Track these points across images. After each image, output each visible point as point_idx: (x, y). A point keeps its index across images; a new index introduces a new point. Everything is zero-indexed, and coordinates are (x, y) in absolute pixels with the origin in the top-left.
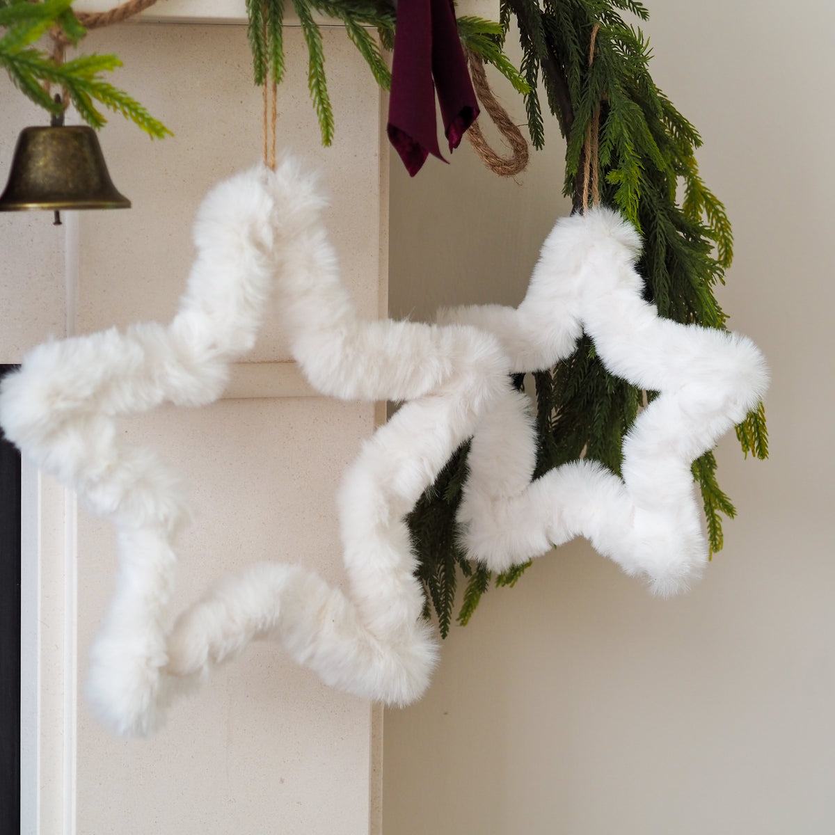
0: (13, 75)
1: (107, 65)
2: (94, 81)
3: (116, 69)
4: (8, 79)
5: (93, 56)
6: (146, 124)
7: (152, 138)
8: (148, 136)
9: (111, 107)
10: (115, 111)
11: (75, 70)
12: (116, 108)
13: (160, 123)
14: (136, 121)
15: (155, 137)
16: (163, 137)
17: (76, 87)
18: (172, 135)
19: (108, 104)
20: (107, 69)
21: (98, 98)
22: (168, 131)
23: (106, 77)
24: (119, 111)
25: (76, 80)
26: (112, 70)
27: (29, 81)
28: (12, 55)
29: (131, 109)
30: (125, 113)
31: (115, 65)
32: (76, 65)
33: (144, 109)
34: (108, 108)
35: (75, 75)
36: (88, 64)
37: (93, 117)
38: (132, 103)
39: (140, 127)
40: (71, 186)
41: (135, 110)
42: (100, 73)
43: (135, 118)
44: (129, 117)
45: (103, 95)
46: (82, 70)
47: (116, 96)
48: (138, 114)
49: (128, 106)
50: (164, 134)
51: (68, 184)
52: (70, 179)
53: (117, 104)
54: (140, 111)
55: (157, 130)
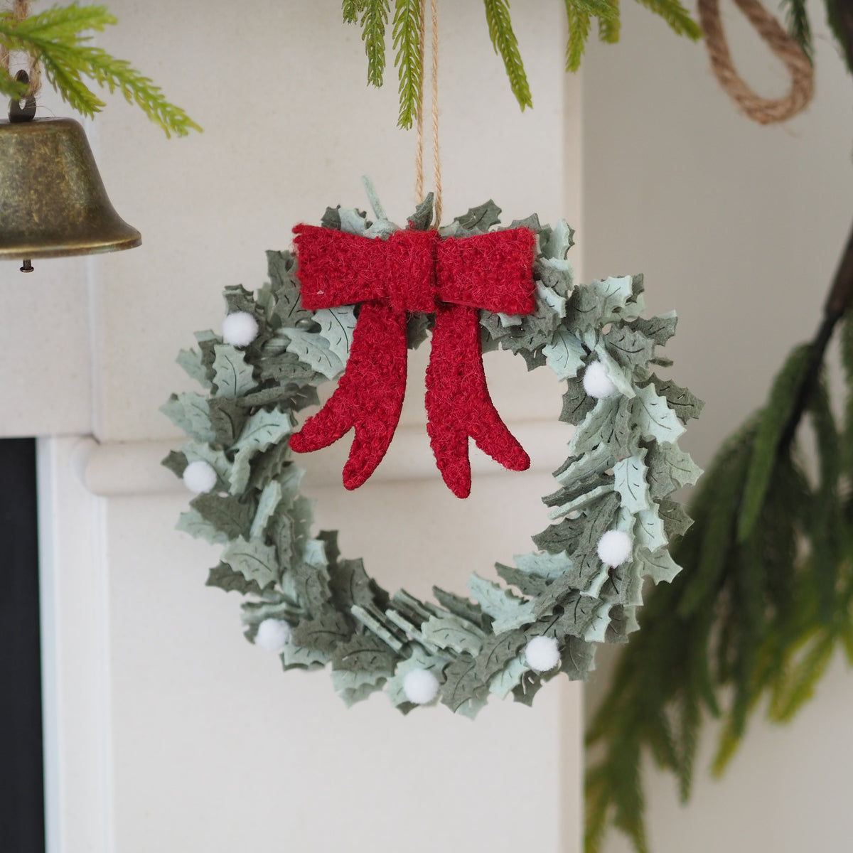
1: (92, 21)
2: (76, 45)
3: (107, 27)
5: (72, 7)
6: (159, 111)
7: (169, 136)
8: (163, 133)
9: (105, 83)
10: (112, 91)
11: (45, 28)
12: (112, 83)
13: (180, 111)
14: (145, 107)
15: (174, 134)
16: (187, 134)
17: (51, 53)
18: (201, 130)
19: (101, 80)
20: (92, 26)
21: (87, 72)
22: (193, 125)
23: (93, 39)
24: (118, 90)
25: (49, 43)
29: (137, 89)
30: (127, 94)
31: (105, 22)
32: (45, 22)
33: (156, 89)
34: (102, 86)
35: (45, 36)
36: (64, 20)
37: (81, 98)
38: (138, 79)
39: (149, 115)
40: (36, 219)
41: (144, 90)
42: (84, 34)
43: (143, 102)
44: (133, 100)
45: (93, 66)
46: (56, 28)
47: (113, 68)
48: (148, 96)
49: (132, 83)
50: (187, 129)
51: (32, 216)
52: (35, 207)
53: (116, 79)
54: (151, 92)
55: (177, 123)
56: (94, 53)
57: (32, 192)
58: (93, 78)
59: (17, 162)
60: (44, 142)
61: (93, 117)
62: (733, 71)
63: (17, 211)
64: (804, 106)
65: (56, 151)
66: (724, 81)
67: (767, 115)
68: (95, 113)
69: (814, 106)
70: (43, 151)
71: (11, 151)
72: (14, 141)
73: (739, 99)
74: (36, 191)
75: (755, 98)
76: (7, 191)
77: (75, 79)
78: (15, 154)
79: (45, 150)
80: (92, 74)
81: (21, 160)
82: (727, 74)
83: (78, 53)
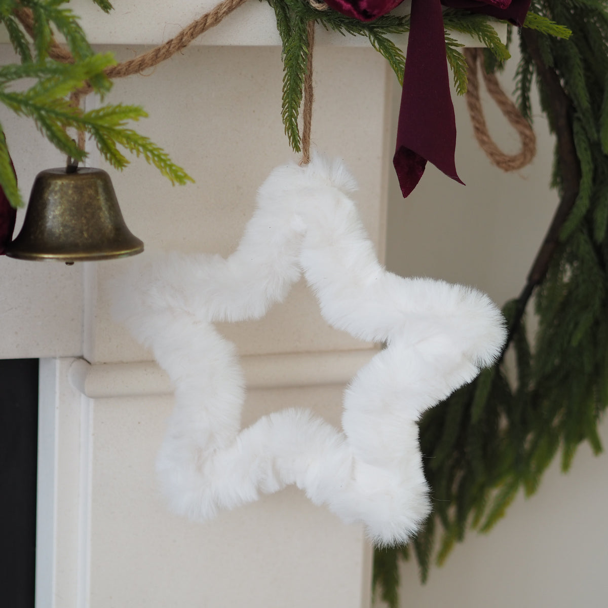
0: (39, 124)
1: (132, 115)
2: (118, 128)
3: (141, 119)
4: (35, 128)
5: (119, 106)
6: (168, 169)
7: (174, 185)
8: (170, 183)
9: (134, 151)
10: (138, 156)
11: (101, 118)
12: (138, 151)
13: (182, 169)
14: (159, 167)
15: (177, 184)
16: (185, 183)
17: (101, 132)
18: (194, 182)
19: (132, 149)
20: (132, 118)
21: (121, 143)
22: (189, 179)
23: (131, 125)
24: (142, 156)
25: (102, 126)
26: (137, 120)
27: (54, 128)
28: (39, 105)
29: (154, 155)
30: (147, 158)
31: (140, 116)
33: (166, 155)
34: (132, 152)
35: (100, 123)
36: (113, 113)
37: (116, 158)
38: (155, 149)
39: (162, 172)
40: (86, 235)
41: (159, 156)
42: (125, 121)
43: (158, 163)
44: (151, 161)
45: (127, 140)
46: (108, 118)
47: (140, 142)
48: (161, 160)
49: (151, 151)
50: (186, 181)
51: (83, 234)
52: (85, 228)
53: (141, 149)
54: (163, 157)
55: (179, 177)
56: (129, 133)
57: (83, 218)
58: (126, 148)
59: (74, 199)
60: (90, 187)
61: (122, 169)
62: (488, 136)
63: (73, 230)
64: (531, 160)
65: (97, 192)
66: (483, 143)
67: (509, 166)
68: (123, 168)
69: (536, 159)
70: (89, 192)
71: (70, 192)
72: (71, 186)
73: (492, 154)
74: (86, 217)
75: (502, 155)
76: (67, 218)
77: (114, 147)
78: (72, 194)
79: (91, 192)
80: (127, 146)
81: (76, 198)
82: (485, 138)
83: (119, 133)
